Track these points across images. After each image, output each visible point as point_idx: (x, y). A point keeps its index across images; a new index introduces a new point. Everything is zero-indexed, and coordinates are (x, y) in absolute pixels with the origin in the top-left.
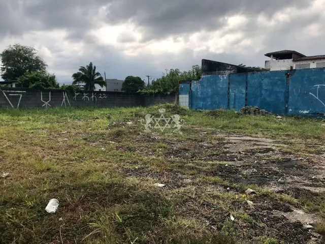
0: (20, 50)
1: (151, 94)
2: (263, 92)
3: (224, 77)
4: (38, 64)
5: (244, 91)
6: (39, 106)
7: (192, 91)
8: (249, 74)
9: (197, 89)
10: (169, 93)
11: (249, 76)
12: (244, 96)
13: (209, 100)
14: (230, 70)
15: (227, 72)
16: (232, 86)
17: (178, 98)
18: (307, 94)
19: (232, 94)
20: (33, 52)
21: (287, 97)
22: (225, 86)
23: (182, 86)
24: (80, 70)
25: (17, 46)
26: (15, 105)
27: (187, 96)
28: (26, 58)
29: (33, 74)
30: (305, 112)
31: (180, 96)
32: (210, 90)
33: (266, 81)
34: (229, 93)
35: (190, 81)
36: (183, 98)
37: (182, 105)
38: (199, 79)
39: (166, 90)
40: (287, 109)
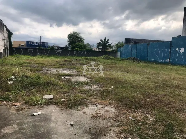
0: (75, 34)
2: (141, 52)
3: (130, 46)
4: (80, 40)
5: (136, 51)
6: (66, 55)
8: (137, 44)
9: (122, 51)
10: (115, 52)
12: (136, 53)
13: (126, 55)
15: (132, 43)
16: (132, 49)
17: (117, 54)
18: (153, 53)
20: (79, 34)
21: (147, 54)
22: (131, 49)
23: (119, 49)
26: (59, 55)
28: (77, 37)
29: (77, 43)
30: (153, 60)
31: (118, 53)
32: (126, 51)
33: (142, 47)
34: (131, 52)
35: (121, 47)
36: (119, 54)
37: (118, 56)
38: (123, 46)
39: (114, 50)
40: (147, 58)
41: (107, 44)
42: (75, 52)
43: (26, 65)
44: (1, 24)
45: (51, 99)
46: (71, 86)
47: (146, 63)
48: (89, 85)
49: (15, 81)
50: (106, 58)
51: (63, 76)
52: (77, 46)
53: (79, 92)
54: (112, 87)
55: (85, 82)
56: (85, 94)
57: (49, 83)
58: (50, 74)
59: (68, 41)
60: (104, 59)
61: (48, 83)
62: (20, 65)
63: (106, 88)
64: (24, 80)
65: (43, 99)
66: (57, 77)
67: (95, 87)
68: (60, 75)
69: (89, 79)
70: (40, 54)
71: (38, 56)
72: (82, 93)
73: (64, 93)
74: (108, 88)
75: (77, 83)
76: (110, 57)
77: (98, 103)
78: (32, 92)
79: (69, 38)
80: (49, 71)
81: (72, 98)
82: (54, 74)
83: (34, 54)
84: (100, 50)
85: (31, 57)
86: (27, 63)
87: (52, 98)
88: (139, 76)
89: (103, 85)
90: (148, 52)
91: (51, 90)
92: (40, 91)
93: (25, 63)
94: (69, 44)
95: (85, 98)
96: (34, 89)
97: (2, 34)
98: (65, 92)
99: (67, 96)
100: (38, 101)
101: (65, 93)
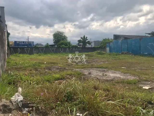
0: (59, 33)
1: (98, 47)
2: (133, 46)
3: (120, 41)
4: (65, 38)
5: (127, 46)
6: (60, 52)
7: (110, 46)
8: (128, 40)
10: (103, 47)
12: (127, 48)
13: (116, 49)
14: (122, 38)
15: (121, 39)
16: (123, 44)
17: (106, 49)
18: (147, 46)
19: (123, 47)
20: (63, 33)
21: (140, 48)
22: (121, 44)
23: (107, 44)
24: (81, 38)
25: (58, 31)
26: (53, 52)
27: (109, 48)
28: (61, 36)
29: (63, 41)
30: (147, 53)
31: (107, 48)
32: (116, 46)
33: (133, 42)
35: (110, 42)
37: (107, 51)
39: (102, 46)
40: (140, 52)
41: (87, 41)
52: (62, 44)
59: (54, 40)
60: (98, 54)
70: (36, 52)
79: (54, 37)
84: (81, 47)
85: (30, 56)
90: (140, 46)
94: (54, 42)
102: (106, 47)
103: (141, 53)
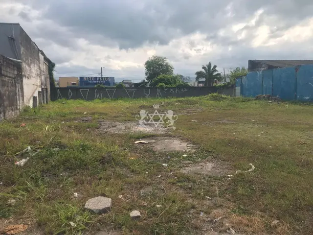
0: (156, 59)
2: (282, 83)
3: (260, 73)
4: (167, 69)
5: (271, 82)
6: (143, 96)
7: (242, 84)
8: (274, 69)
10: (230, 86)
11: (274, 71)
12: (271, 86)
13: (252, 90)
14: (264, 67)
15: (263, 69)
16: (264, 79)
17: (235, 89)
18: (308, 83)
19: (265, 85)
20: (165, 60)
21: (296, 87)
22: (261, 79)
23: (237, 80)
24: (203, 68)
26: (131, 96)
27: (239, 88)
28: (161, 65)
29: (161, 76)
30: (307, 98)
31: (236, 88)
32: (252, 83)
34: (263, 85)
35: (242, 76)
36: (238, 89)
37: (237, 94)
38: (245, 75)
39: (229, 83)
40: (296, 96)
42: (158, 90)
43: (72, 117)
44: (34, 48)
45: (105, 211)
46: (155, 165)
47: (296, 103)
48: (195, 162)
49: (32, 158)
50: (215, 99)
51: (138, 138)
52: (161, 80)
53: (174, 184)
54: (251, 167)
55: (185, 153)
56: (190, 189)
57: (106, 161)
58: (113, 135)
59: (146, 74)
60: (211, 100)
61: (103, 161)
62: (62, 118)
63: (240, 171)
64: (52, 155)
65: (84, 210)
66: (125, 142)
67: (210, 166)
68: (131, 137)
69: (191, 145)
70: (100, 96)
71: (97, 100)
72: (181, 187)
73: (139, 186)
74: (244, 170)
75: (167, 156)
76: (223, 96)
77: (233, 227)
78: (63, 187)
79: (147, 68)
80: (112, 128)
81: (158, 206)
82: (120, 136)
83: (91, 98)
85: (85, 103)
86: (76, 113)
87: (109, 208)
88: (297, 133)
89: (228, 161)
90: (296, 83)
91: (107, 179)
92: (82, 183)
93: (71, 113)
94: (148, 77)
95: (193, 207)
96: (70, 176)
97: (36, 65)
98: (141, 185)
99: (145, 198)
100: (70, 219)
101: (141, 188)
102: (236, 86)
103: (298, 97)
